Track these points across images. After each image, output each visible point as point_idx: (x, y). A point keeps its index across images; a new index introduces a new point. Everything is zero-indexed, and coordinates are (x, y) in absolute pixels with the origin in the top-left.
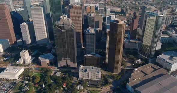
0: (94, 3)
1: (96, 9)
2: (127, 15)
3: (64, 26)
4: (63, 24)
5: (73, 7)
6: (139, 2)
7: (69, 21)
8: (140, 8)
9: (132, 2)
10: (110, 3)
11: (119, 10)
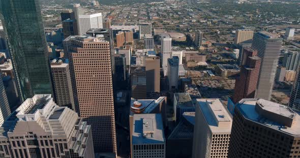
0: (129, 25)
1: (136, 35)
2: (202, 48)
3: (37, 150)
4: (35, 142)
5: (81, 45)
6: (212, 21)
7: (59, 127)
8: (219, 33)
9: (199, 22)
10: (160, 24)
11: (181, 37)
